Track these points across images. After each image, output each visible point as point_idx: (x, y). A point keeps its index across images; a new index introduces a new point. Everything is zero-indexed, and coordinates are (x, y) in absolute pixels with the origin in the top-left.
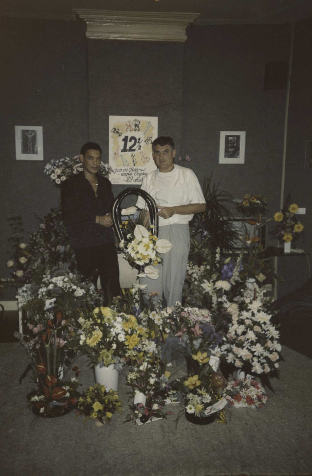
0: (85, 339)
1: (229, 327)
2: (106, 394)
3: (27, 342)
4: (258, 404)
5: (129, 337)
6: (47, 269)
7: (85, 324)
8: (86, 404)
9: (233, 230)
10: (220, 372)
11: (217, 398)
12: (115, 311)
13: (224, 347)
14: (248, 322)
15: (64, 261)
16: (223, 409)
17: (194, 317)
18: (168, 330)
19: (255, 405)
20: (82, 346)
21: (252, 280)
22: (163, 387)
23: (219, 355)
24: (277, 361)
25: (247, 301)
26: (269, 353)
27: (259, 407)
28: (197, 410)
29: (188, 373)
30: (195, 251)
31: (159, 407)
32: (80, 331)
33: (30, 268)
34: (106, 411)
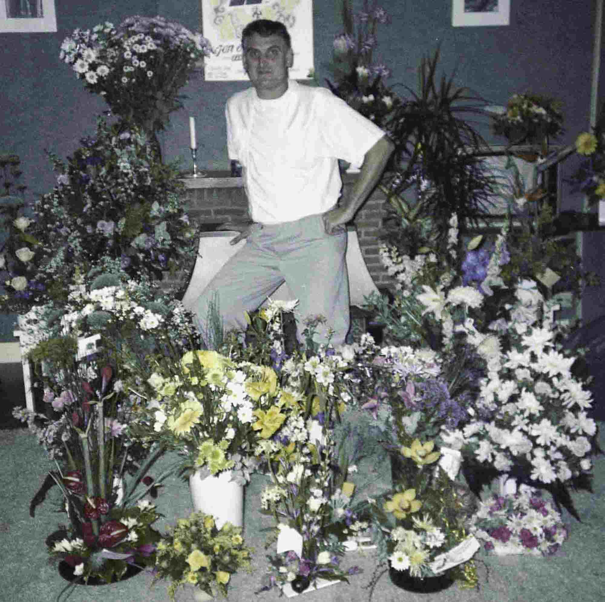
0: (166, 418)
1: (482, 385)
2: (215, 532)
3: (42, 428)
4: (545, 545)
5: (263, 412)
6: (78, 271)
7: (165, 387)
8: (172, 555)
9: (486, 174)
10: (463, 481)
11: (457, 535)
12: (229, 358)
13: (470, 429)
14: (522, 374)
15: (115, 253)
16: (471, 559)
17: (402, 368)
18: (346, 397)
19: (540, 549)
20: (158, 436)
21: (529, 284)
22: (340, 516)
23: (460, 445)
24: (587, 455)
25: (521, 329)
26: (568, 438)
27: (548, 552)
28: (415, 563)
29: (394, 484)
30: (403, 224)
31: (331, 557)
32: (154, 403)
33: (42, 272)
34: (216, 570)
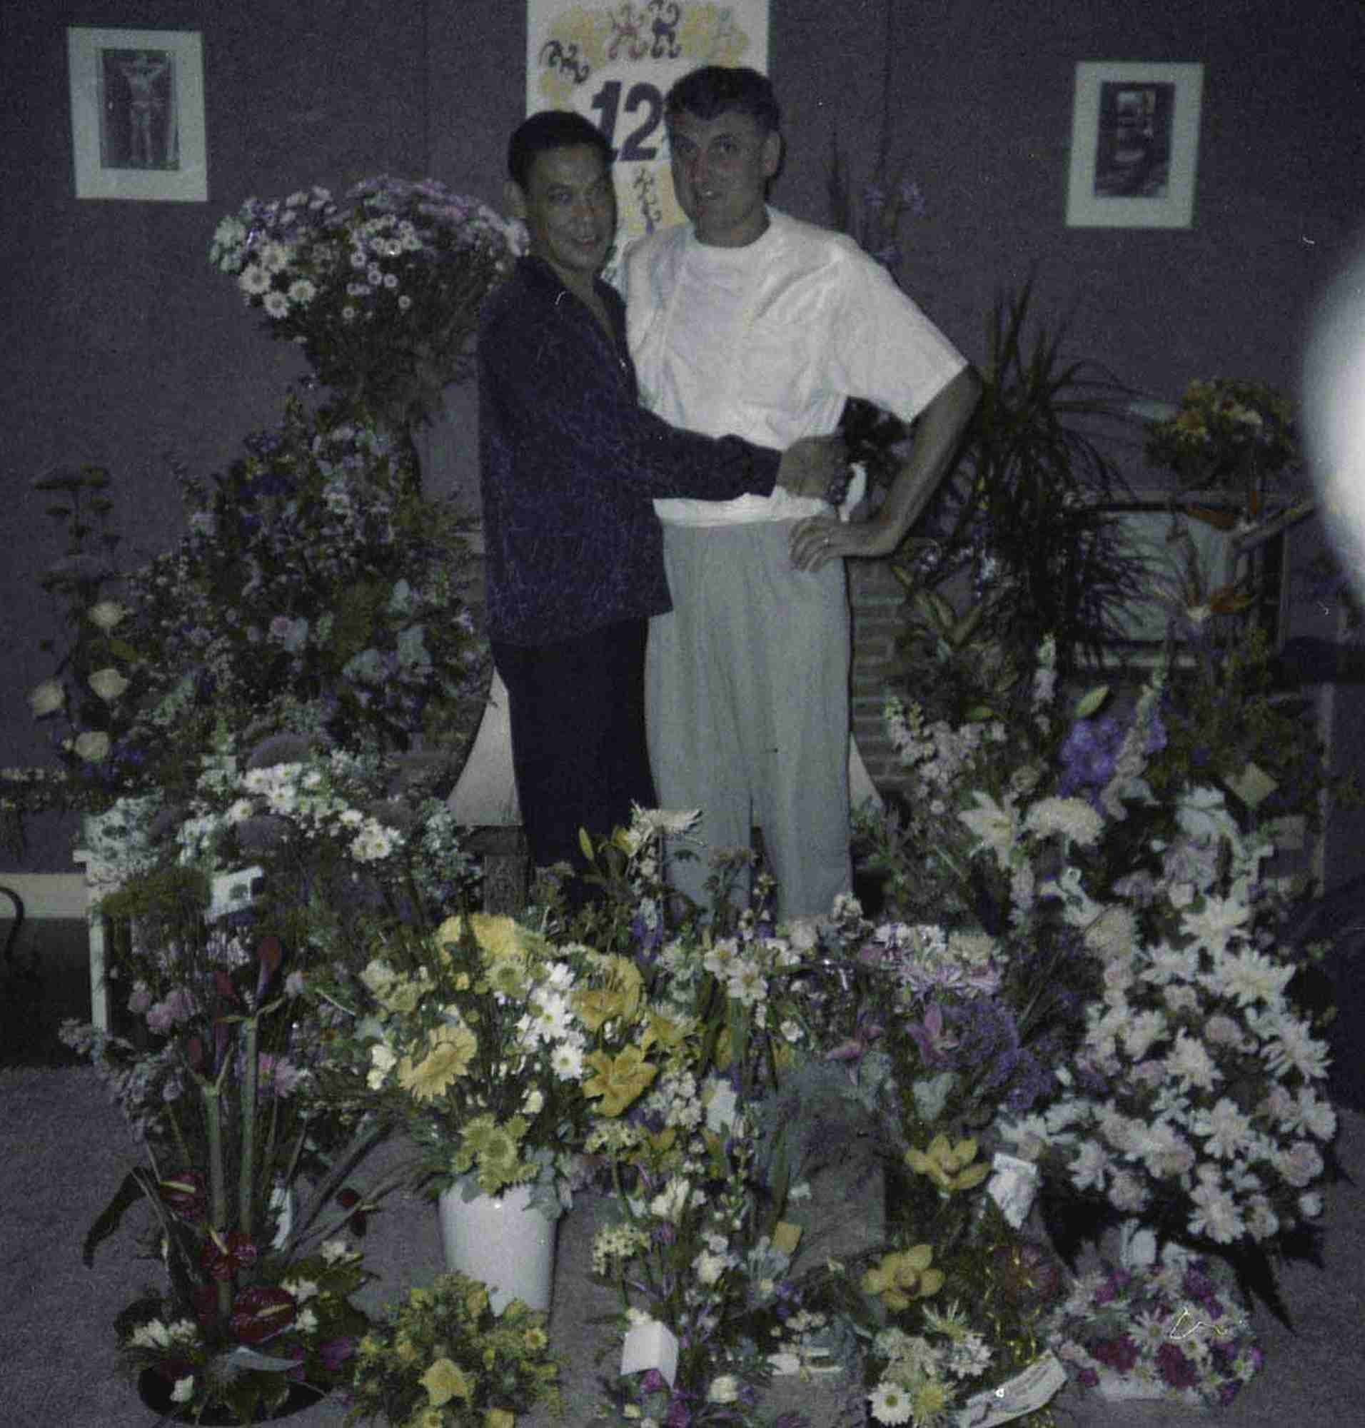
0: (393, 1061)
1: (1090, 1019)
2: (487, 1320)
3: (122, 1071)
4: (1213, 1383)
5: (606, 1059)
6: (222, 726)
7: (396, 993)
8: (390, 1368)
9: (1125, 552)
10: (1040, 1233)
11: (1018, 1352)
12: (539, 935)
13: (1062, 1115)
14: (1178, 998)
15: (307, 689)
16: (1047, 1406)
17: (919, 972)
18: (793, 1032)
19: (1200, 1391)
20: (377, 1097)
21: (1207, 797)
22: (764, 1297)
23: (1036, 1151)
24: (1313, 1184)
25: (1180, 897)
26: (1275, 1143)
27: (1218, 1397)
28: (923, 1411)
29: (889, 1231)
30: (939, 652)
31: (738, 1388)
32: (370, 1027)
33: (142, 723)
34: (485, 1406)
